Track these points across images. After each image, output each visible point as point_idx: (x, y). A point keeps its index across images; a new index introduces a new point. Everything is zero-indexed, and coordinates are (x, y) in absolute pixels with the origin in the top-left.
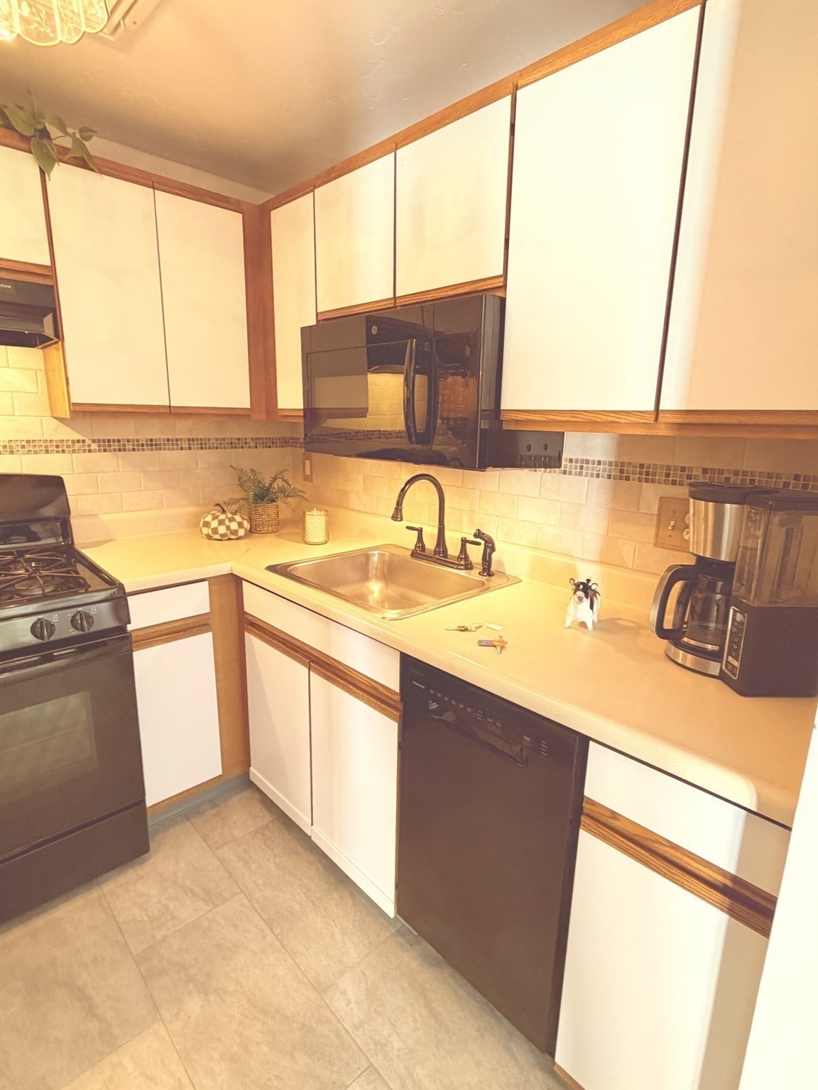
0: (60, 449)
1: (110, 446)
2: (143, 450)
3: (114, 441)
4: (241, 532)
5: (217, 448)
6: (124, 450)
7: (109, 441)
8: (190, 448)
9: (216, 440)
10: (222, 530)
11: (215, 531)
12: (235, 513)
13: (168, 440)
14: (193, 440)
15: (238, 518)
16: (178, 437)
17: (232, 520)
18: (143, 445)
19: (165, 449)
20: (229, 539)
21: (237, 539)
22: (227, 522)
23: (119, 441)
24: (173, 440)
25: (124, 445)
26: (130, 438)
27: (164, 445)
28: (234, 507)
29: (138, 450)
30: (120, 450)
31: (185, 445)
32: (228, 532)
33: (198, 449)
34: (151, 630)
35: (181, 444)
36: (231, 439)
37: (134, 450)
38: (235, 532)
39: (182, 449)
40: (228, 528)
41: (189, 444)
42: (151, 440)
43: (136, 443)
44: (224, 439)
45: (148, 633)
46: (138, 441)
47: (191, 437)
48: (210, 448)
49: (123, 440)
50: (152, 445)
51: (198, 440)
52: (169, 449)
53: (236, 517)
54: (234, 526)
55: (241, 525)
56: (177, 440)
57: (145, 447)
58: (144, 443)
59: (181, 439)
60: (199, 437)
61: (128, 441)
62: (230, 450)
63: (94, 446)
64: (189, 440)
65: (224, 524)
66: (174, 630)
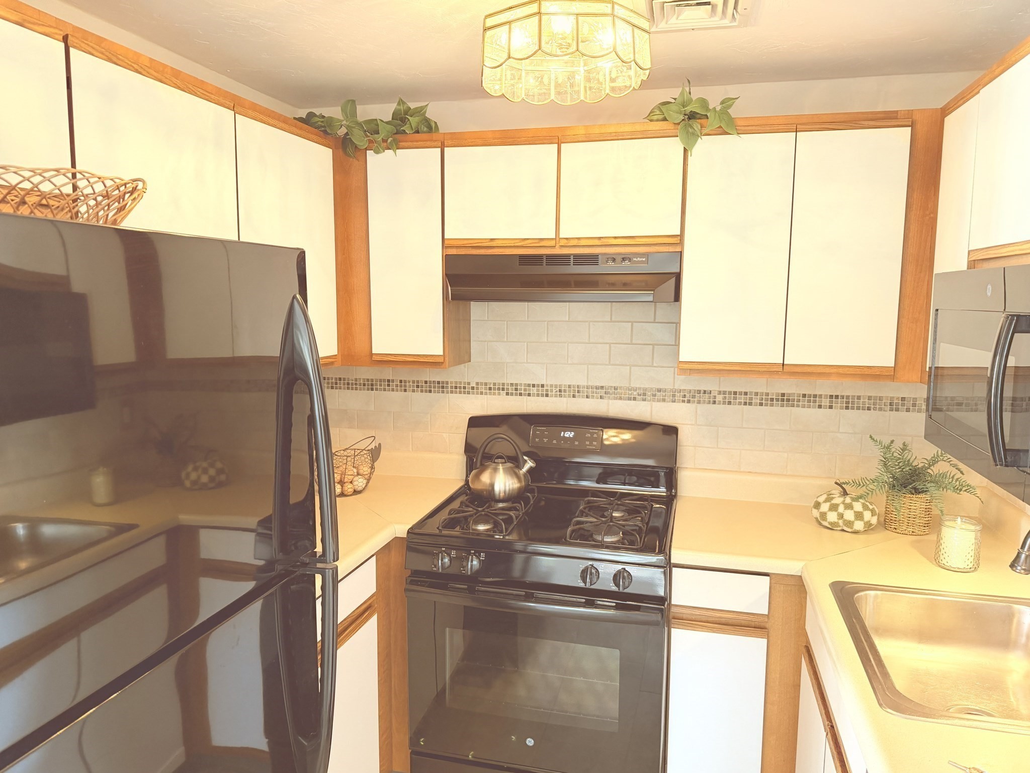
0: (686, 399)
1: (735, 398)
2: (772, 405)
3: (741, 393)
4: (859, 525)
5: (869, 409)
6: (750, 404)
7: (735, 393)
8: (831, 407)
9: (870, 398)
10: (832, 517)
11: (823, 515)
12: (856, 499)
13: (804, 396)
14: (837, 397)
15: (858, 506)
16: (818, 393)
17: (849, 507)
18: (772, 400)
19: (798, 406)
20: (843, 530)
21: (852, 532)
22: (841, 509)
23: (746, 394)
24: (810, 396)
25: (751, 399)
26: (759, 391)
27: (799, 401)
28: (861, 491)
29: (766, 405)
30: (745, 404)
31: (826, 402)
32: (841, 522)
33: (841, 408)
34: (697, 612)
35: (821, 402)
36: (892, 398)
37: (761, 404)
38: (849, 524)
39: (820, 407)
40: (841, 516)
41: (831, 402)
42: (783, 395)
43: (764, 397)
44: (881, 399)
45: (693, 615)
46: (767, 394)
47: (834, 394)
48: (858, 408)
49: (751, 393)
50: (783, 400)
51: (843, 397)
52: (804, 407)
53: (855, 504)
54: (849, 515)
55: (859, 516)
56: (815, 396)
57: (775, 402)
58: (774, 397)
59: (821, 396)
60: (845, 394)
61: (756, 394)
62: (888, 413)
63: (720, 398)
64: (831, 397)
65: (836, 510)
66: (723, 620)
